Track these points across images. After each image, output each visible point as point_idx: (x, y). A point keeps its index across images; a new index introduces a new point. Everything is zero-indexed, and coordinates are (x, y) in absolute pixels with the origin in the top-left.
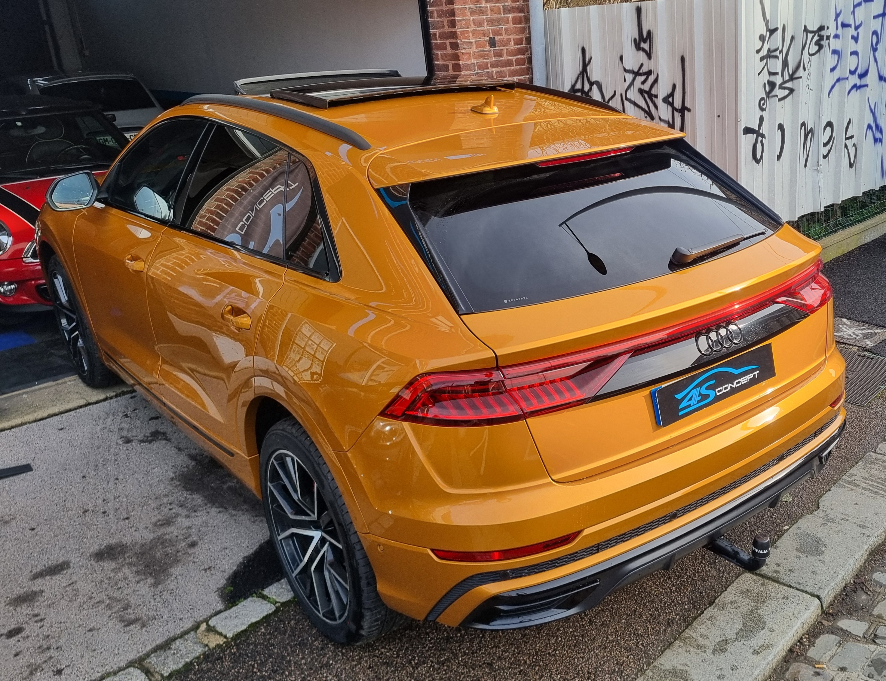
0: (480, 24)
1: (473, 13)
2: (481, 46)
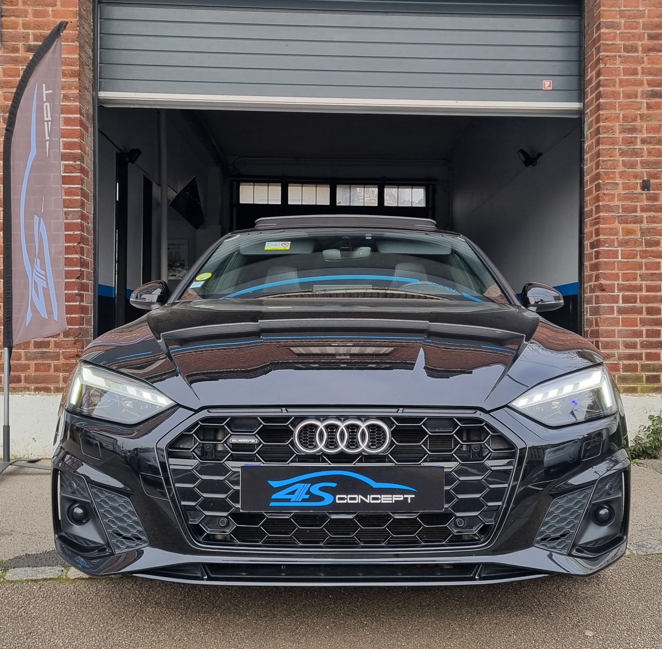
0: (633, 165)
1: (623, 153)
2: (629, 188)
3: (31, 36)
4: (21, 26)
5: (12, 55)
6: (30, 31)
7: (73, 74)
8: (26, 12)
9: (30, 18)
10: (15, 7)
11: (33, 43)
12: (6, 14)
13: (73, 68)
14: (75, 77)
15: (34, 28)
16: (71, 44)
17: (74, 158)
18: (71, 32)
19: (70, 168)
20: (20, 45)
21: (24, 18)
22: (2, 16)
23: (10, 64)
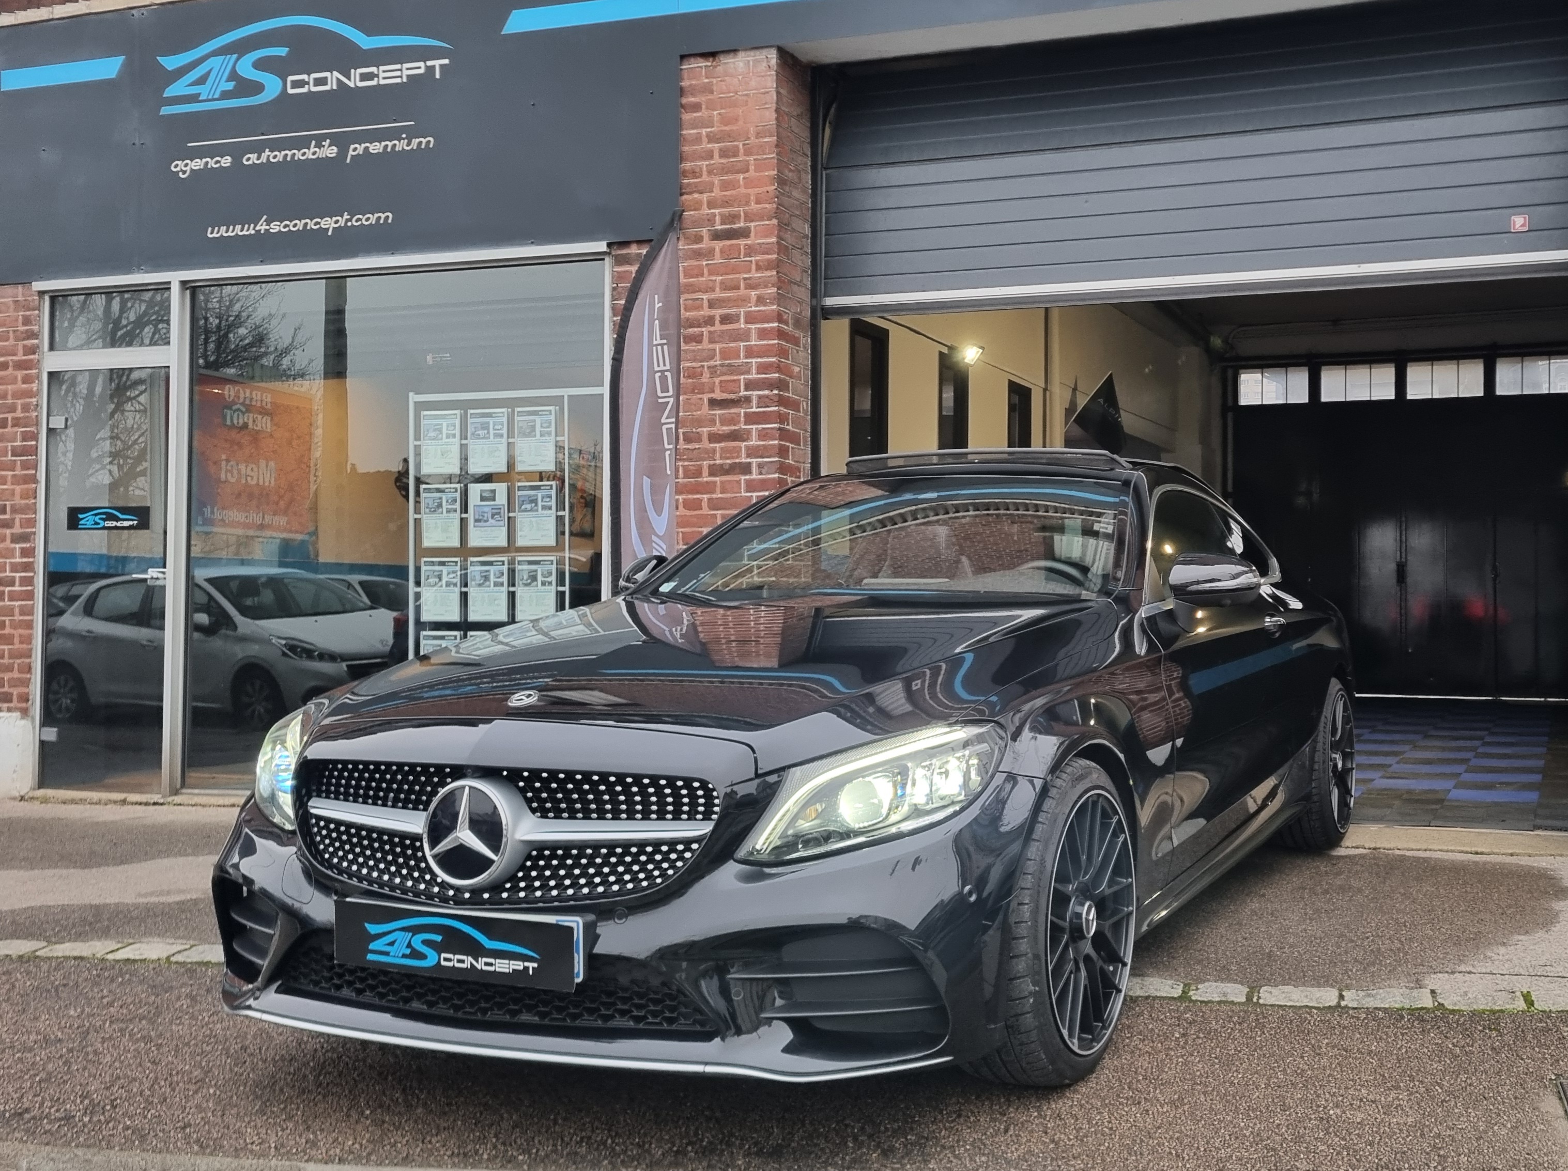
3: (717, 218)
4: (705, 206)
5: (695, 246)
6: (717, 211)
7: (769, 266)
8: (712, 184)
9: (717, 193)
10: (698, 180)
11: (719, 227)
12: (688, 190)
13: (770, 257)
14: (771, 269)
15: (721, 206)
16: (767, 222)
17: (770, 385)
18: (767, 206)
19: (767, 400)
20: (705, 232)
21: (709, 194)
22: (682, 194)
23: (691, 259)
